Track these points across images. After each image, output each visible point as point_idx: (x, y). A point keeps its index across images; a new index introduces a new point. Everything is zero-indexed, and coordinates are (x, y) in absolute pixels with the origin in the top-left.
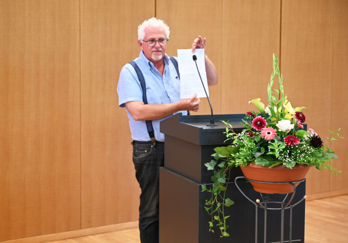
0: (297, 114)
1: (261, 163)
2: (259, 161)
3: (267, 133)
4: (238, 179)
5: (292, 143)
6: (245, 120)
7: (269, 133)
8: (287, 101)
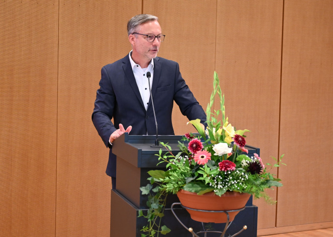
0: (237, 138)
1: (191, 189)
2: (189, 187)
3: (201, 157)
4: (175, 205)
5: (225, 169)
6: (182, 142)
7: (203, 157)
8: (227, 122)
